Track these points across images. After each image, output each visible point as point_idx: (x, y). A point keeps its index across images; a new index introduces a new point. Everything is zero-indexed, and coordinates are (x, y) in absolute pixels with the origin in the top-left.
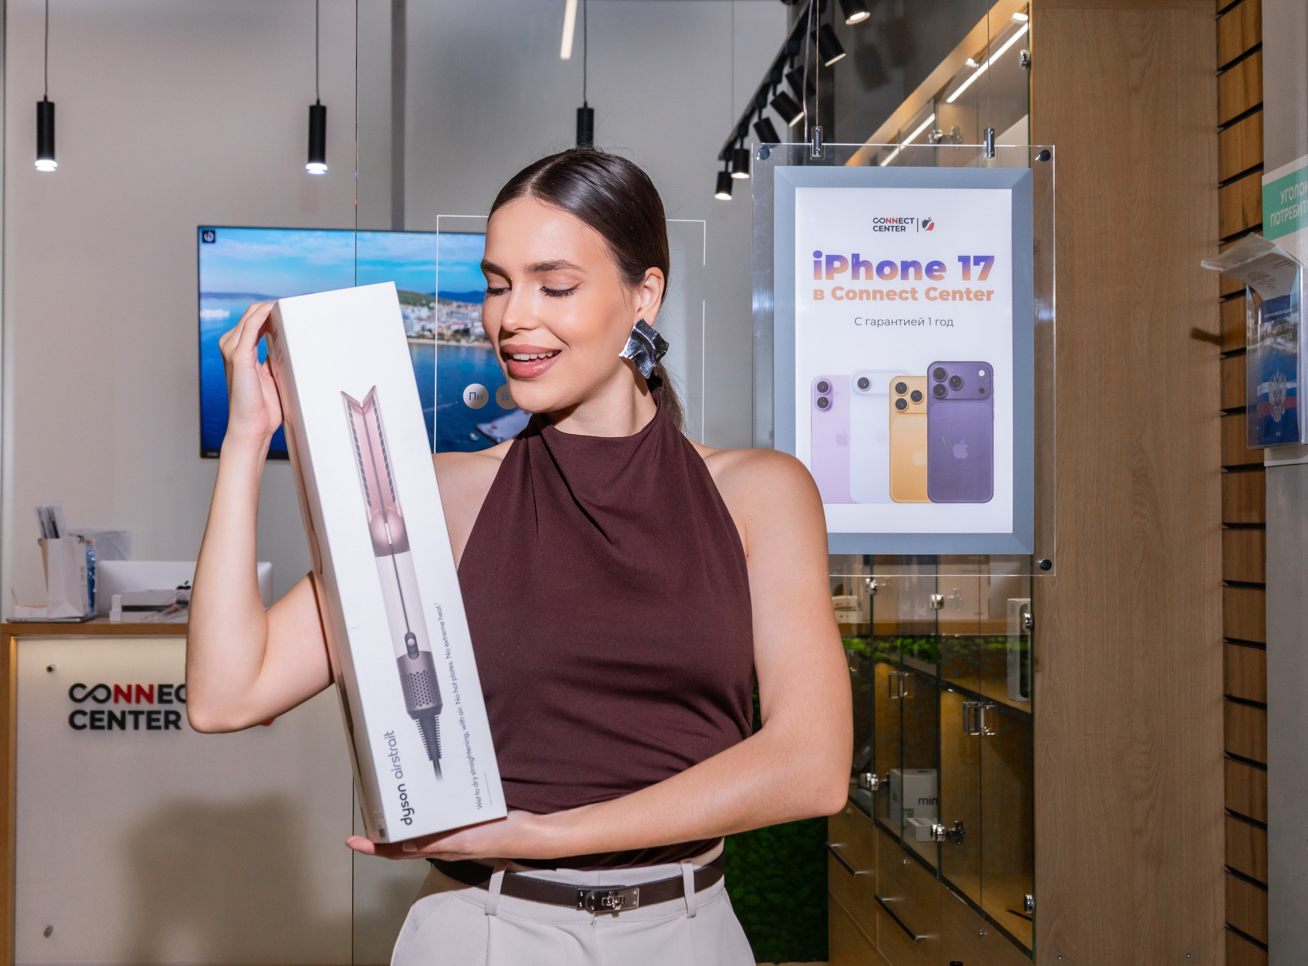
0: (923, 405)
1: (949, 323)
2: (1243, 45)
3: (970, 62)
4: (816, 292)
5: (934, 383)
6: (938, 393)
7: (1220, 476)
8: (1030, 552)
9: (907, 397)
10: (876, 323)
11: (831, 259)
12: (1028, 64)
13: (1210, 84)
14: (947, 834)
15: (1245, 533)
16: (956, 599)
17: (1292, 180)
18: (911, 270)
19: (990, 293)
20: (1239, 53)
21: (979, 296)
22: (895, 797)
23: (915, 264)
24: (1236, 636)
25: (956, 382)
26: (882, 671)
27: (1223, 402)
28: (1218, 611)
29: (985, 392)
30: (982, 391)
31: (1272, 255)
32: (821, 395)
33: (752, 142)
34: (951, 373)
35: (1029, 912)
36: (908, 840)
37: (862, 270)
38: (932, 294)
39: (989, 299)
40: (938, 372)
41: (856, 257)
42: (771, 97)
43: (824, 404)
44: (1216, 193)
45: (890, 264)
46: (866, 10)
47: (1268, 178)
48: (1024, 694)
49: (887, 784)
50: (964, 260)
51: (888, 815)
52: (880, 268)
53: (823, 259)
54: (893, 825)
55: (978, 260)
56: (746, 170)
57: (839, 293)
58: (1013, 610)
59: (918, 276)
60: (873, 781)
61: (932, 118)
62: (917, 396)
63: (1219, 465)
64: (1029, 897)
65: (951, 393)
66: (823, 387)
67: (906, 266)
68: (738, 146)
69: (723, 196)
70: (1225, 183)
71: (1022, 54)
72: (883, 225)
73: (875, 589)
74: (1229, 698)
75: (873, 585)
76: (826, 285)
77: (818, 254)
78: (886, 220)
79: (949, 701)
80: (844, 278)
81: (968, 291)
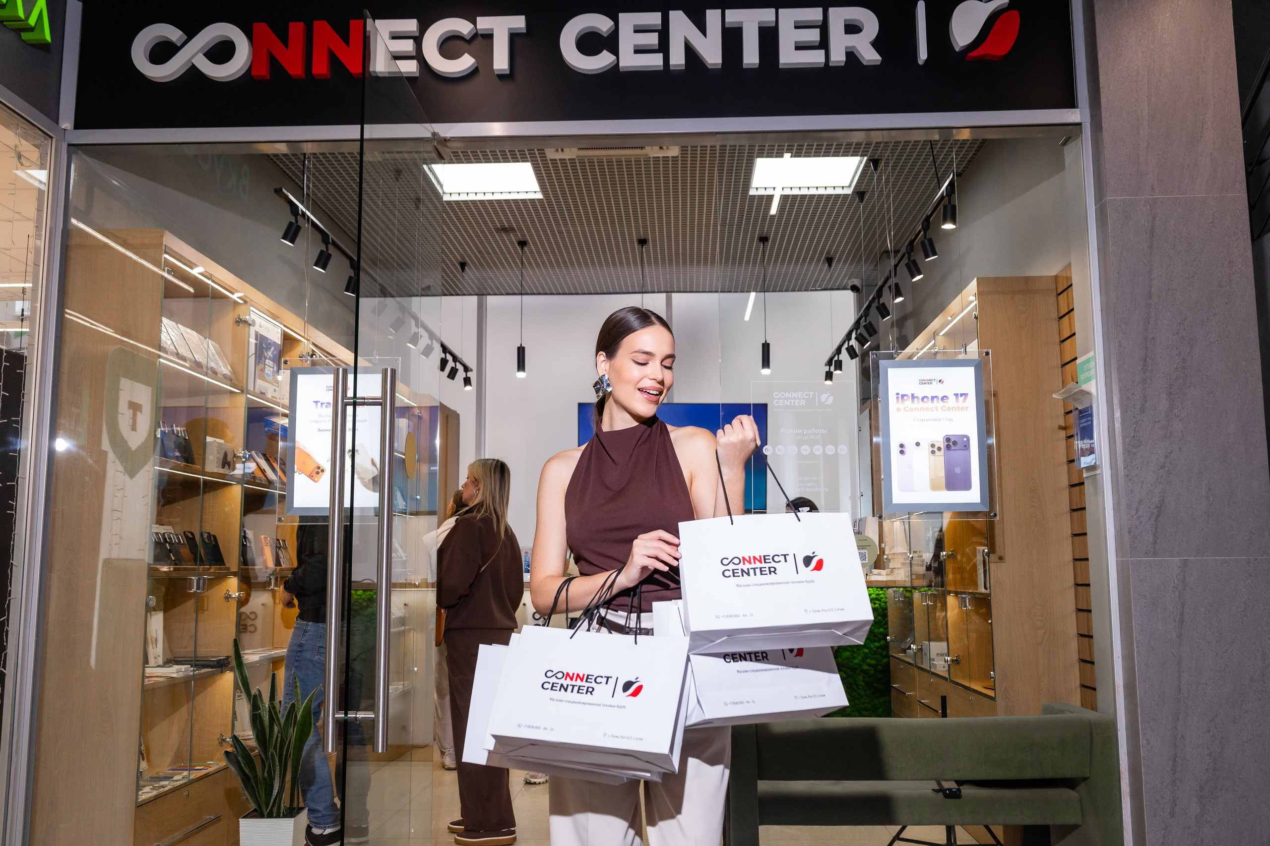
0: (942, 452)
1: (951, 420)
2: (1068, 307)
3: (950, 318)
4: (897, 409)
5: (946, 444)
6: (948, 447)
7: (1068, 490)
8: (987, 510)
9: (935, 449)
10: (922, 420)
11: (903, 396)
12: (976, 318)
13: (1056, 324)
14: (952, 661)
15: (1079, 512)
16: (952, 554)
17: (1088, 361)
18: (935, 399)
19: (967, 408)
20: (1067, 311)
21: (962, 409)
22: (925, 654)
23: (936, 397)
24: (1078, 558)
25: (955, 443)
26: (916, 595)
27: (1067, 458)
28: (1070, 547)
29: (966, 446)
30: (965, 446)
31: (1081, 390)
32: (901, 449)
33: (844, 356)
34: (952, 440)
35: (992, 680)
36: (933, 670)
37: (916, 400)
38: (944, 408)
39: (967, 410)
40: (948, 439)
41: (913, 395)
42: (854, 335)
43: (902, 452)
44: (1060, 369)
45: (926, 397)
46: (902, 297)
47: (1078, 361)
48: (986, 588)
49: (921, 649)
50: (956, 395)
51: (922, 664)
52: (923, 399)
53: (900, 396)
54: (926, 666)
55: (962, 395)
56: (841, 369)
57: (907, 409)
58: (979, 552)
59: (938, 402)
60: (914, 648)
61: (933, 342)
62: (939, 449)
63: (1068, 484)
64: (992, 673)
65: (953, 447)
66: (902, 446)
67: (933, 398)
68: (836, 358)
69: (828, 382)
70: (1064, 365)
71: (974, 313)
72: (923, 382)
73: (912, 557)
74: (1077, 585)
75: (911, 556)
76: (901, 405)
77: (898, 394)
78: (924, 380)
79: (951, 600)
80: (908, 403)
81: (958, 407)
